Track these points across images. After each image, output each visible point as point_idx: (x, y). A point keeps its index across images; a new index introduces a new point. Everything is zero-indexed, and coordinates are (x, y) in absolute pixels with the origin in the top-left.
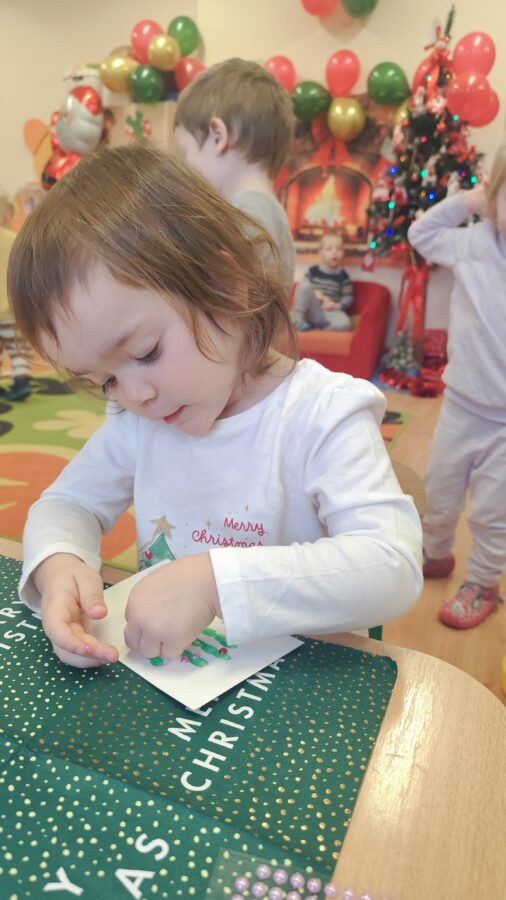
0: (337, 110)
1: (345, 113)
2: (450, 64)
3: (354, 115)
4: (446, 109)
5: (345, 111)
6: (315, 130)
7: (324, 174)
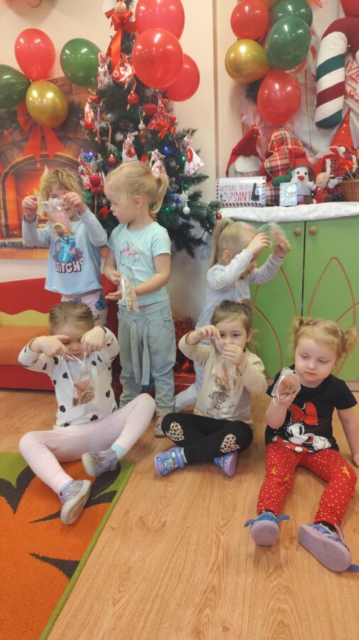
0: (34, 94)
1: (42, 97)
2: (134, 26)
3: (53, 100)
4: (135, 76)
5: (42, 95)
6: (21, 120)
7: (39, 165)
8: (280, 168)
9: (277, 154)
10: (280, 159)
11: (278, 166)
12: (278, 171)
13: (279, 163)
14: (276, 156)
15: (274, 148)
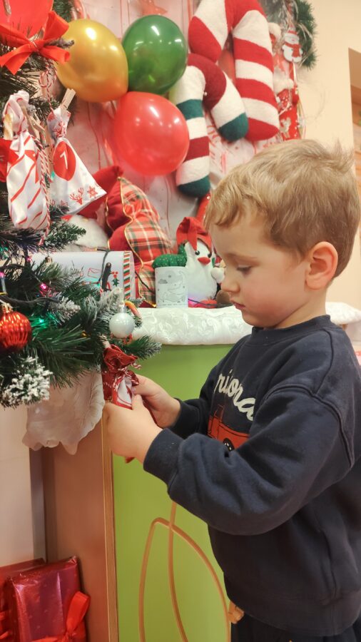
8: (148, 243)
9: (137, 221)
10: (146, 229)
11: (144, 241)
12: (146, 248)
13: (146, 235)
14: (137, 224)
15: (131, 211)
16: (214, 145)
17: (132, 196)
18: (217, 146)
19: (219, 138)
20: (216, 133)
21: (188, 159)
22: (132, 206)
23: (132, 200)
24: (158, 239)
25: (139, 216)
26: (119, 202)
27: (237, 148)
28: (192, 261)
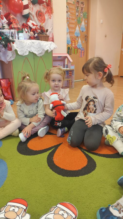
12: (16, 29)
14: (14, 24)
15: (13, 21)
16: (30, 5)
17: (13, 18)
18: (31, 6)
19: (31, 4)
20: (31, 2)
21: (23, 10)
22: (13, 20)
23: (13, 19)
24: (18, 27)
25: (14, 22)
26: (11, 19)
27: (36, 6)
28: (24, 32)
